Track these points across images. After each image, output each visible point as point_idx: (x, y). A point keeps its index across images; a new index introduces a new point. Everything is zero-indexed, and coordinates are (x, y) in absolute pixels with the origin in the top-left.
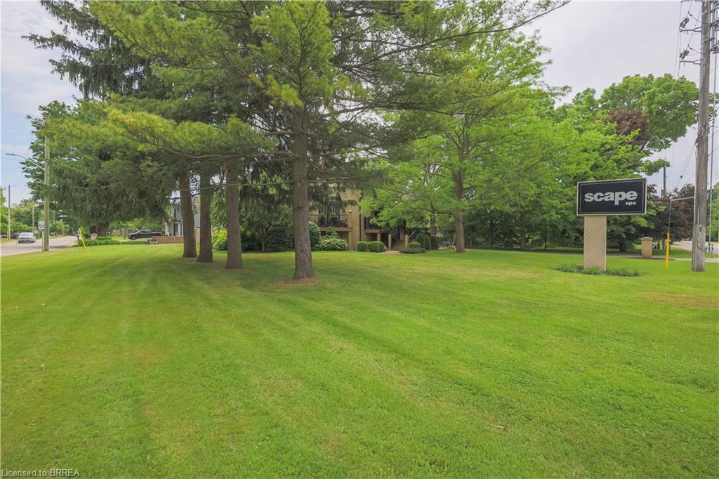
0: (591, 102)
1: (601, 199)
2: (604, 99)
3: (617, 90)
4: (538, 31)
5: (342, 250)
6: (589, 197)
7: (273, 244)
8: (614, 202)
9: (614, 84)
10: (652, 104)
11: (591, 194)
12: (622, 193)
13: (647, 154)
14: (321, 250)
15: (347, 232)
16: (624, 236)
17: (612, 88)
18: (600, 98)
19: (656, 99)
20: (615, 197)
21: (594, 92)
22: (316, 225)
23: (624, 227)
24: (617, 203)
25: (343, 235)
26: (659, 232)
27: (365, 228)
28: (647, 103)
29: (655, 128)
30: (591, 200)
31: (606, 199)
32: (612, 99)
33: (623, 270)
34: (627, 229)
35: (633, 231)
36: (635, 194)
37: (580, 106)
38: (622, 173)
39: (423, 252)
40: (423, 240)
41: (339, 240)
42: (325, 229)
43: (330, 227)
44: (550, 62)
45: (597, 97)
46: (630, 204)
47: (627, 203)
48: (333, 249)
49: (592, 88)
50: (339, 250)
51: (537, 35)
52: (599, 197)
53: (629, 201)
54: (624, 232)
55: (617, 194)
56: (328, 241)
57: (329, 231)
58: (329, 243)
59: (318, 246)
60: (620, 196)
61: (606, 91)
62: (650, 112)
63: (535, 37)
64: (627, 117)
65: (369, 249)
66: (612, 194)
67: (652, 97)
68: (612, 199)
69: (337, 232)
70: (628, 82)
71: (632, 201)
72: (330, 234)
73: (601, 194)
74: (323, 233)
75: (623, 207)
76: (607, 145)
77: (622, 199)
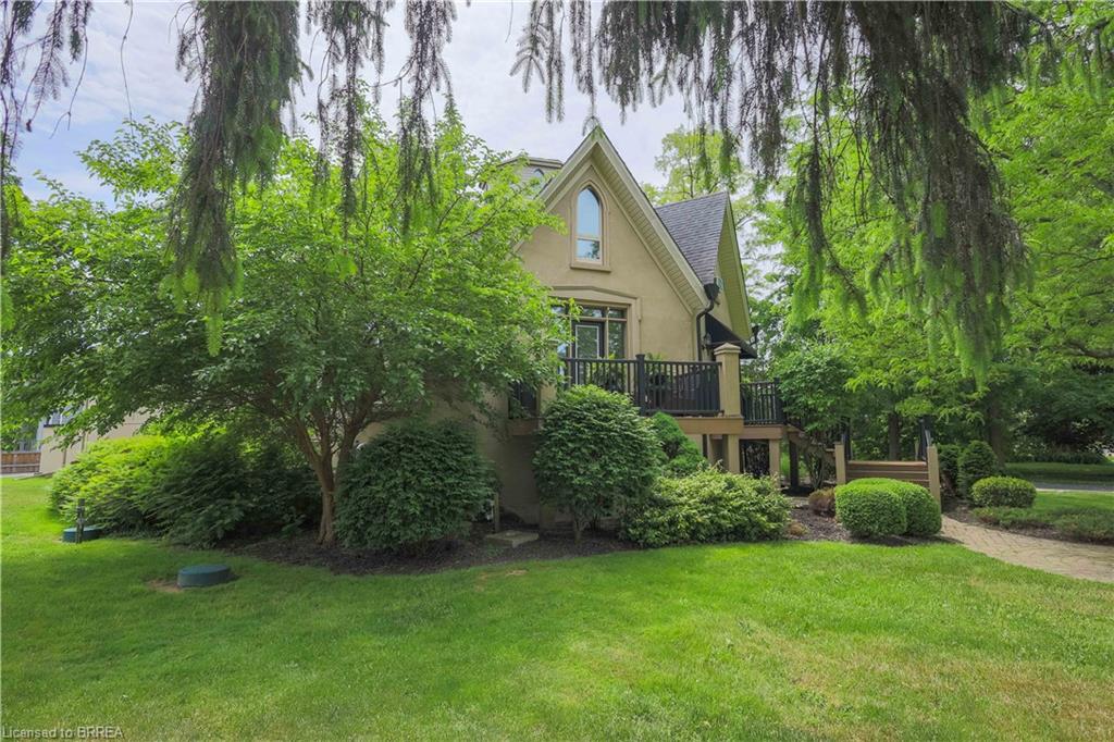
43: (661, 415)
72: (670, 448)
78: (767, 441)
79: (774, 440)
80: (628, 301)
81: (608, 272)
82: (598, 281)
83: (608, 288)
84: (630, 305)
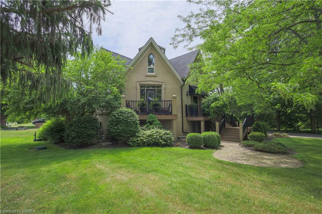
5: (166, 145)
7: (74, 138)
14: (139, 145)
15: (172, 120)
22: (134, 113)
25: (166, 124)
27: (187, 116)
41: (163, 132)
42: (144, 117)
43: (151, 115)
48: (156, 144)
56: (148, 132)
57: (150, 120)
58: (149, 136)
69: (159, 120)
72: (151, 123)
74: (143, 123)
78: (200, 121)
79: (202, 121)
80: (162, 84)
81: (156, 76)
82: (153, 79)
83: (156, 81)
84: (162, 85)
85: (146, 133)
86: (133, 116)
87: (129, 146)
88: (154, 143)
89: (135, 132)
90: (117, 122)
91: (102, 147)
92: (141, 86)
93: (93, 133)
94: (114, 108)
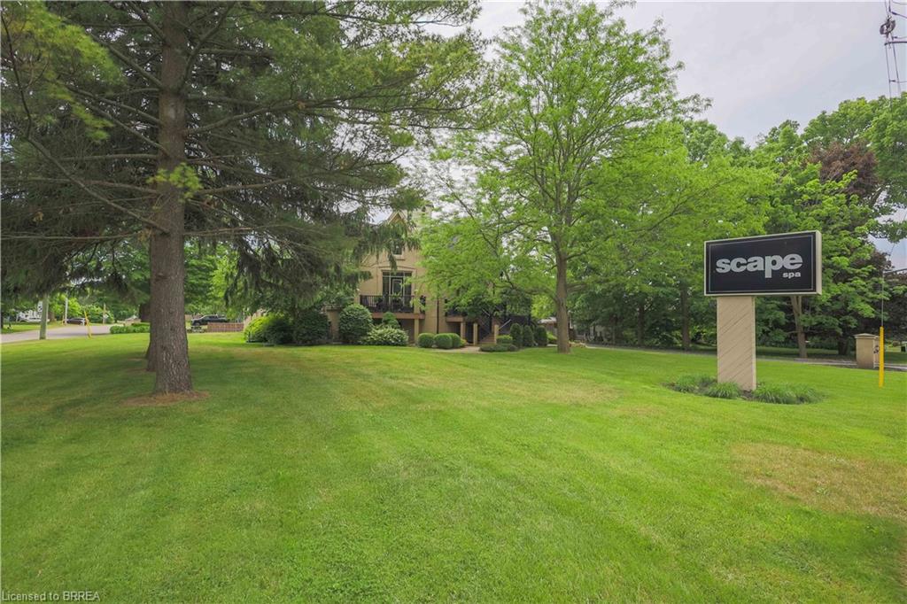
0: (790, 139)
1: (742, 269)
2: (810, 133)
3: (830, 121)
4: (660, 22)
5: (397, 345)
6: (724, 266)
7: (304, 335)
8: (763, 272)
9: (824, 113)
10: (883, 136)
11: (727, 261)
12: (777, 258)
13: (885, 211)
14: (369, 344)
15: (414, 320)
16: (840, 331)
17: (823, 118)
18: (803, 132)
19: (889, 129)
20: (765, 265)
21: (796, 125)
22: (368, 311)
23: (838, 318)
24: (768, 275)
25: (405, 324)
26: (898, 325)
27: (446, 315)
28: (875, 135)
29: (890, 171)
30: (727, 270)
31: (750, 268)
32: (822, 133)
33: (776, 391)
34: (844, 321)
35: (854, 323)
36: (798, 259)
37: (775, 145)
38: (832, 237)
39: (511, 350)
40: (518, 333)
41: (396, 331)
42: (381, 316)
43: (388, 313)
44: (680, 66)
45: (800, 132)
46: (790, 275)
47: (785, 275)
48: (386, 343)
49: (793, 119)
50: (393, 345)
51: (659, 28)
52: (739, 265)
53: (789, 271)
54: (840, 326)
55: (769, 259)
56: (379, 332)
57: (386, 319)
58: (381, 335)
59: (365, 338)
60: (774, 263)
61: (812, 123)
62: (881, 148)
63: (657, 31)
64: (841, 156)
65: (436, 344)
66: (760, 259)
67: (882, 128)
68: (760, 268)
69: (398, 320)
70: (846, 108)
71: (795, 271)
72: (386, 322)
73: (743, 261)
74: (377, 321)
75: (778, 281)
76: (805, 196)
77: (777, 267)
80: (412, 270)
81: (404, 260)
82: (400, 263)
83: (405, 266)
84: (412, 272)
85: (376, 332)
86: (364, 313)
87: (359, 344)
88: (385, 342)
89: (366, 331)
90: (348, 319)
91: (332, 345)
92: (384, 274)
93: (323, 330)
94: (345, 305)
